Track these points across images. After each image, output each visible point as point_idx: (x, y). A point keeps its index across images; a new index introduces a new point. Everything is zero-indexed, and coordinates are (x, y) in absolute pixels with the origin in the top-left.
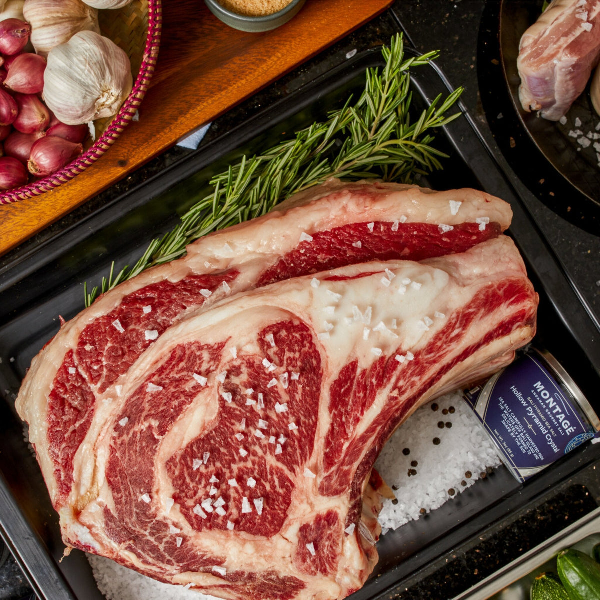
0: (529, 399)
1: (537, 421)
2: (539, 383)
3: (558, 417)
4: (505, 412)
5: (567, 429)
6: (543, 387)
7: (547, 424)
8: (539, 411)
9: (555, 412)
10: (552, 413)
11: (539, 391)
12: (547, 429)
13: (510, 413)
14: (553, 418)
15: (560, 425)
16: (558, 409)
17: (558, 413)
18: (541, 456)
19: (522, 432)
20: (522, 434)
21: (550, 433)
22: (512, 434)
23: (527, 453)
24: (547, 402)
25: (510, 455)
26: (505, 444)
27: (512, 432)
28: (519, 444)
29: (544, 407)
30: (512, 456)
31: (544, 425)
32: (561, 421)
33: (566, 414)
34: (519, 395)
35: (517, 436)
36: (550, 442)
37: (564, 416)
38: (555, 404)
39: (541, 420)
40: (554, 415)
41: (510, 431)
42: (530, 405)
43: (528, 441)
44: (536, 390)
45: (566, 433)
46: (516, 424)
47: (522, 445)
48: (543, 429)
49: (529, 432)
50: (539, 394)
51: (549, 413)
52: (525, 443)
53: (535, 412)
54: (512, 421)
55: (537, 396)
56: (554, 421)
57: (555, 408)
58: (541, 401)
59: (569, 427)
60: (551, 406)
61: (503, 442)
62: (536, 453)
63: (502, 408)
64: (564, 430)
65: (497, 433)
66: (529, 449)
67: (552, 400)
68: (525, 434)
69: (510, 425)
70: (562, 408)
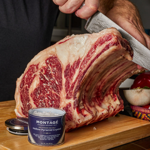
0: (39, 127)
1: (47, 130)
2: (37, 121)
3: (50, 124)
4: (38, 136)
5: (56, 123)
6: (39, 121)
7: (50, 128)
8: (44, 128)
9: (48, 124)
10: (48, 125)
11: (39, 123)
12: (51, 129)
13: (39, 135)
14: (49, 125)
15: (53, 124)
16: (48, 122)
17: (49, 123)
18: (58, 135)
19: (47, 137)
20: (48, 137)
21: (53, 129)
22: (46, 140)
23: (54, 139)
24: (44, 123)
25: (51, 144)
26: (47, 144)
27: (45, 139)
28: (50, 140)
29: (44, 125)
30: (52, 144)
31: (50, 129)
32: (52, 124)
33: (51, 121)
34: (36, 129)
35: (47, 139)
36: (56, 130)
37: (51, 122)
38: (46, 122)
39: (47, 129)
40: (49, 124)
41: (44, 140)
42: (41, 129)
43: (51, 136)
44: (38, 123)
45: (57, 124)
46: (43, 137)
47: (51, 139)
48: (50, 130)
49: (48, 134)
50: (40, 124)
51: (47, 125)
52: (51, 138)
53: (44, 129)
54: (42, 137)
55: (40, 125)
56: (50, 125)
57: (47, 123)
58: (42, 125)
59: (56, 122)
60: (45, 123)
61: (46, 143)
62: (56, 136)
63: (37, 136)
64: (55, 124)
65: (42, 143)
66: (53, 138)
67: (44, 122)
68: (48, 136)
69: (43, 138)
70: (48, 121)
